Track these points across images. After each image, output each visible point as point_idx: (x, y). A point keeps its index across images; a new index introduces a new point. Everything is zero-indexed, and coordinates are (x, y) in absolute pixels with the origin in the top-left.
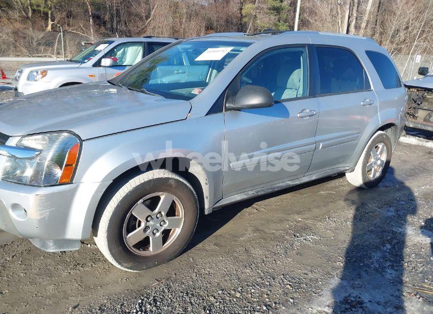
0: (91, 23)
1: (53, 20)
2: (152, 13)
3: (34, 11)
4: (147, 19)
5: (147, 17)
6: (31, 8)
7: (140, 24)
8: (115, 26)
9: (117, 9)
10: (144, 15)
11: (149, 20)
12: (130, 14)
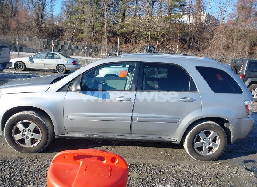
0: (178, 43)
1: (159, 42)
2: (214, 37)
3: (151, 38)
4: (210, 40)
5: (211, 39)
6: (150, 37)
7: (206, 43)
8: (191, 45)
9: (194, 35)
10: (209, 38)
11: (211, 41)
12: (201, 38)
